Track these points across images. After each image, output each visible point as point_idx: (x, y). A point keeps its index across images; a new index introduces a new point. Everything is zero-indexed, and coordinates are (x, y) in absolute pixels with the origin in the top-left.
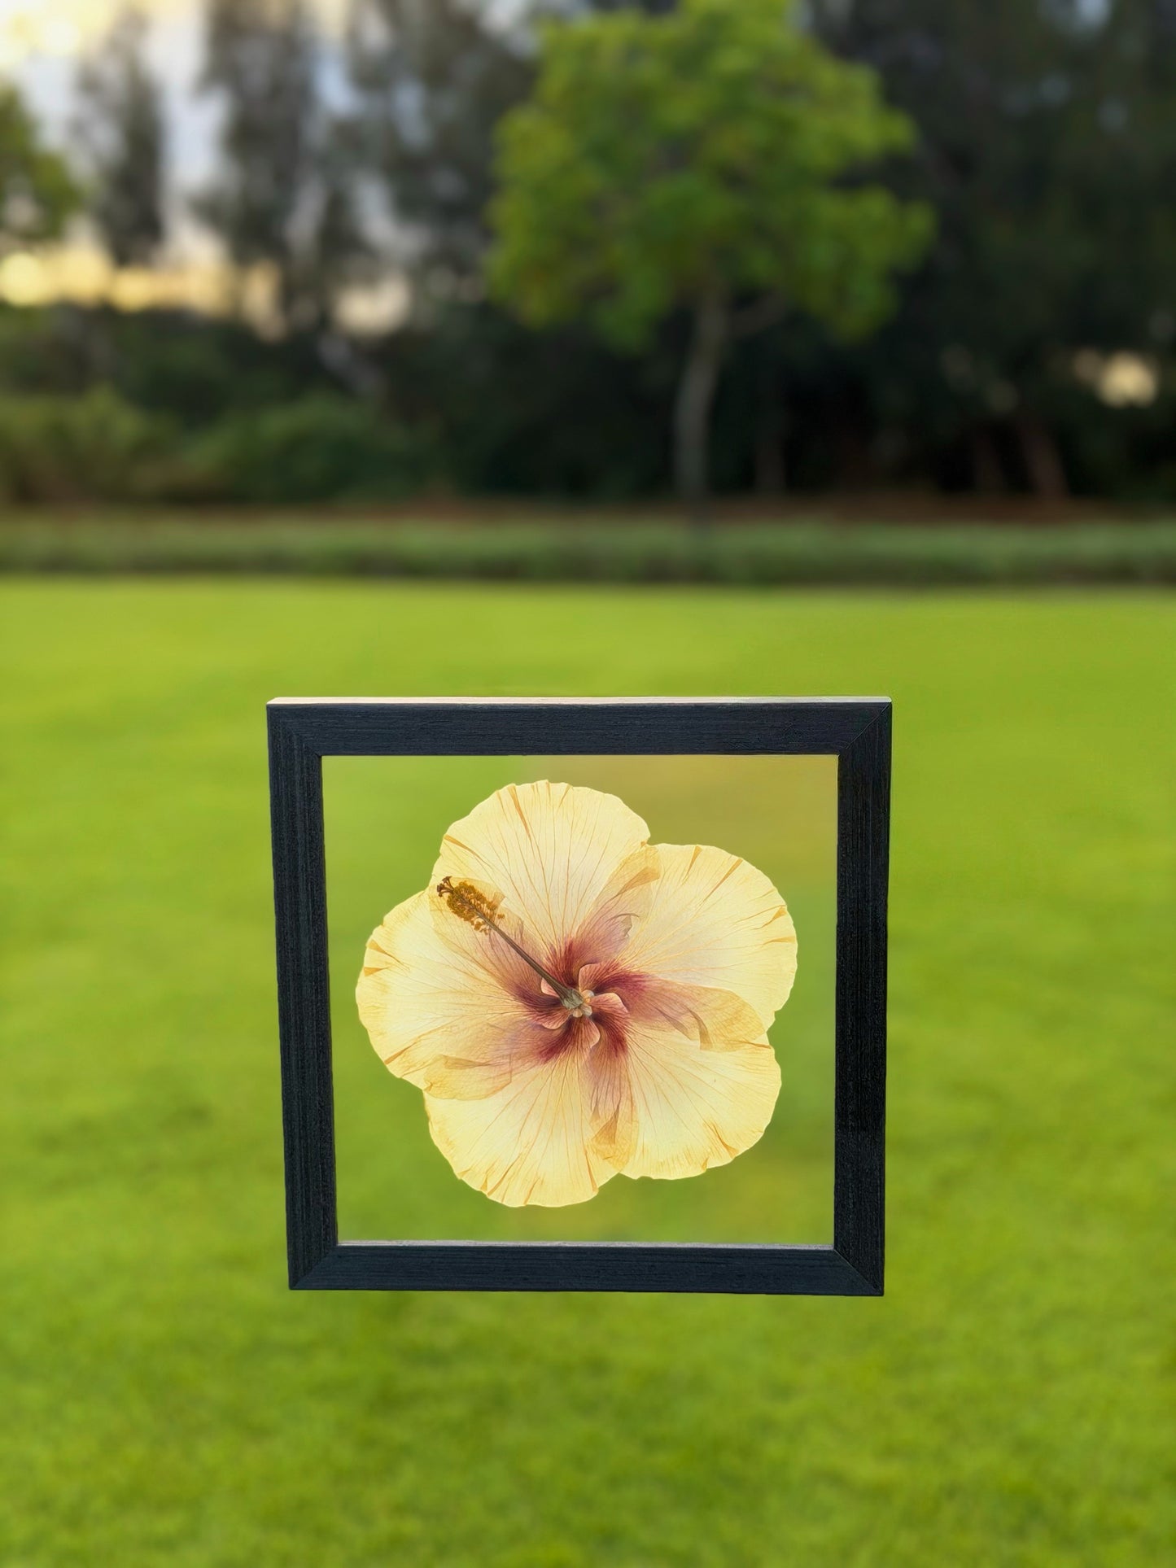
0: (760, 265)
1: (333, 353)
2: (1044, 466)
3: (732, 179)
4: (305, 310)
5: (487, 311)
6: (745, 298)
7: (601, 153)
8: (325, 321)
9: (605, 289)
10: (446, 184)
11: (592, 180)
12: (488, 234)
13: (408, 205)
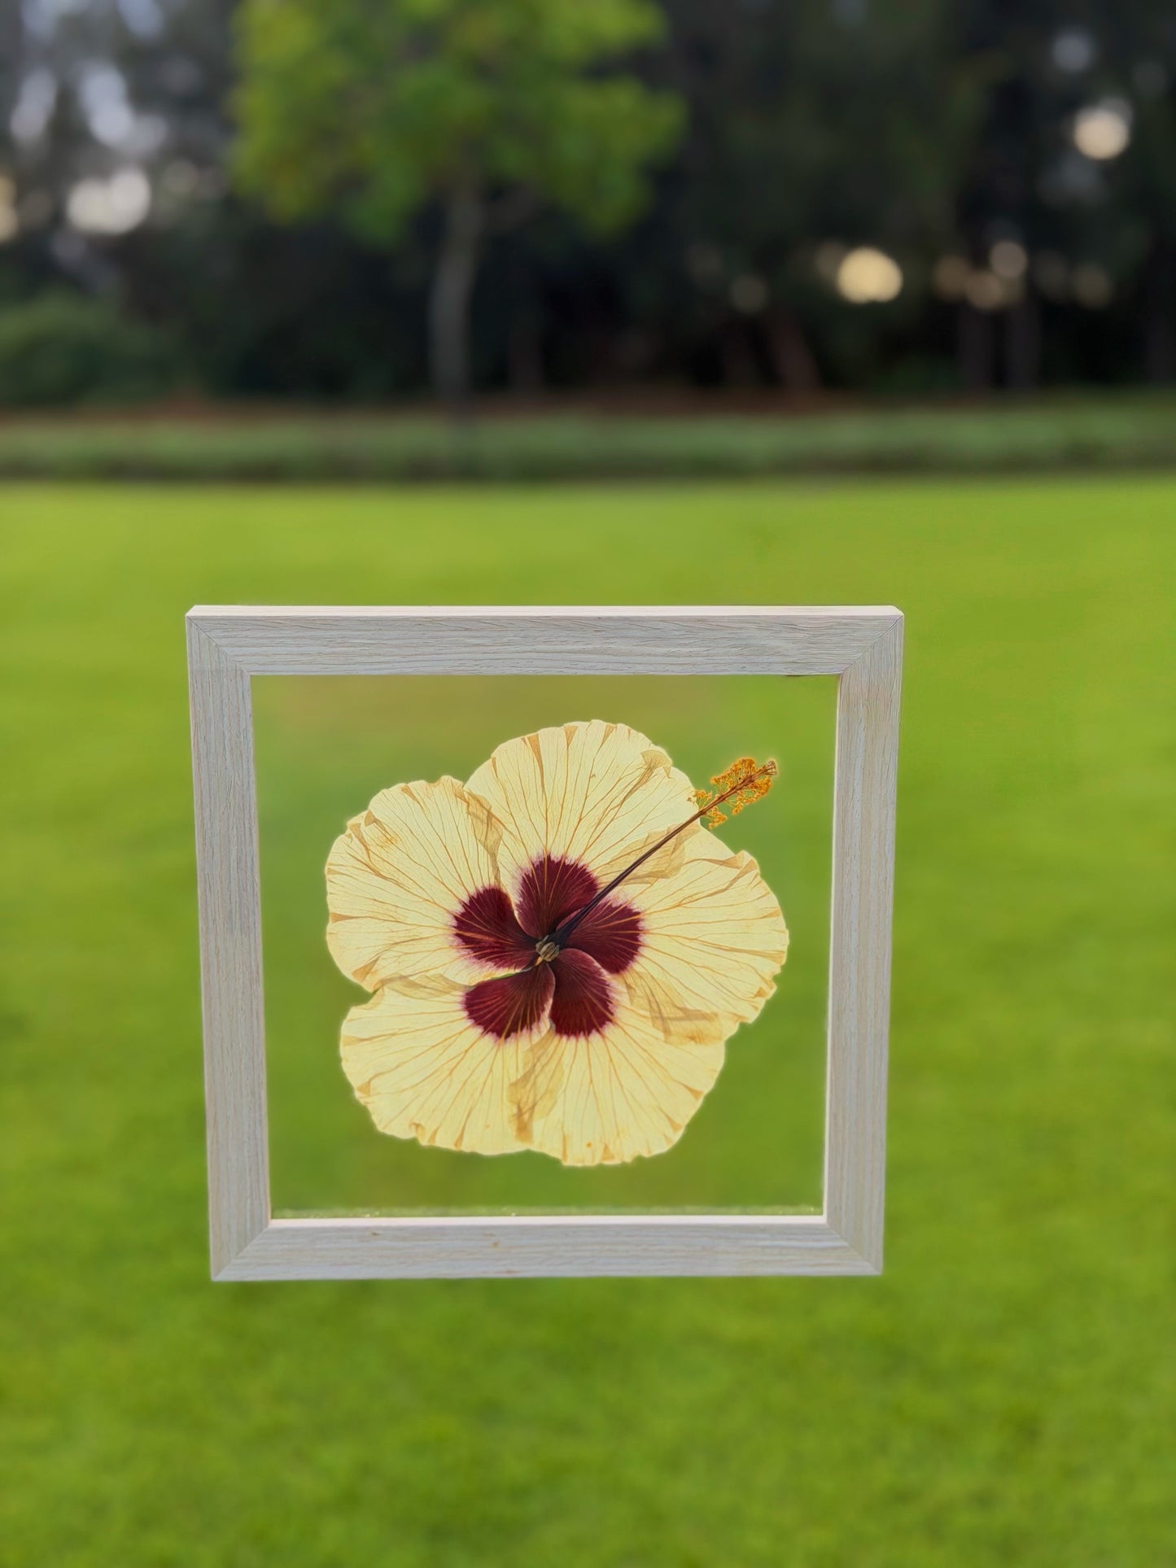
0: (512, 159)
1: (66, 251)
2: (794, 360)
3: (482, 69)
4: (39, 205)
5: (232, 205)
6: (496, 192)
7: (346, 40)
8: (58, 217)
9: (352, 183)
10: (180, 75)
11: (336, 70)
12: (229, 127)
13: (142, 97)
